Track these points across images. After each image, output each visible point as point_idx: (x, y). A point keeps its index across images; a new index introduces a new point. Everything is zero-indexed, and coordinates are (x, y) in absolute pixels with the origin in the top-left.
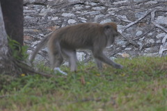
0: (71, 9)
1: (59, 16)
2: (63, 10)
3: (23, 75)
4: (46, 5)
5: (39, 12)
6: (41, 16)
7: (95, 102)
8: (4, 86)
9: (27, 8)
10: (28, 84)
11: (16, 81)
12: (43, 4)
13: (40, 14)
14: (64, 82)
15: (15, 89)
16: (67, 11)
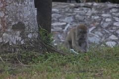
0: (109, 11)
1: (100, 16)
2: (103, 12)
3: (47, 52)
4: (91, 8)
5: (86, 13)
6: (87, 16)
7: (89, 73)
8: (33, 59)
9: (78, 9)
10: (49, 59)
11: (42, 56)
12: (89, 7)
13: (87, 14)
14: (74, 59)
15: (40, 61)
16: (106, 13)
